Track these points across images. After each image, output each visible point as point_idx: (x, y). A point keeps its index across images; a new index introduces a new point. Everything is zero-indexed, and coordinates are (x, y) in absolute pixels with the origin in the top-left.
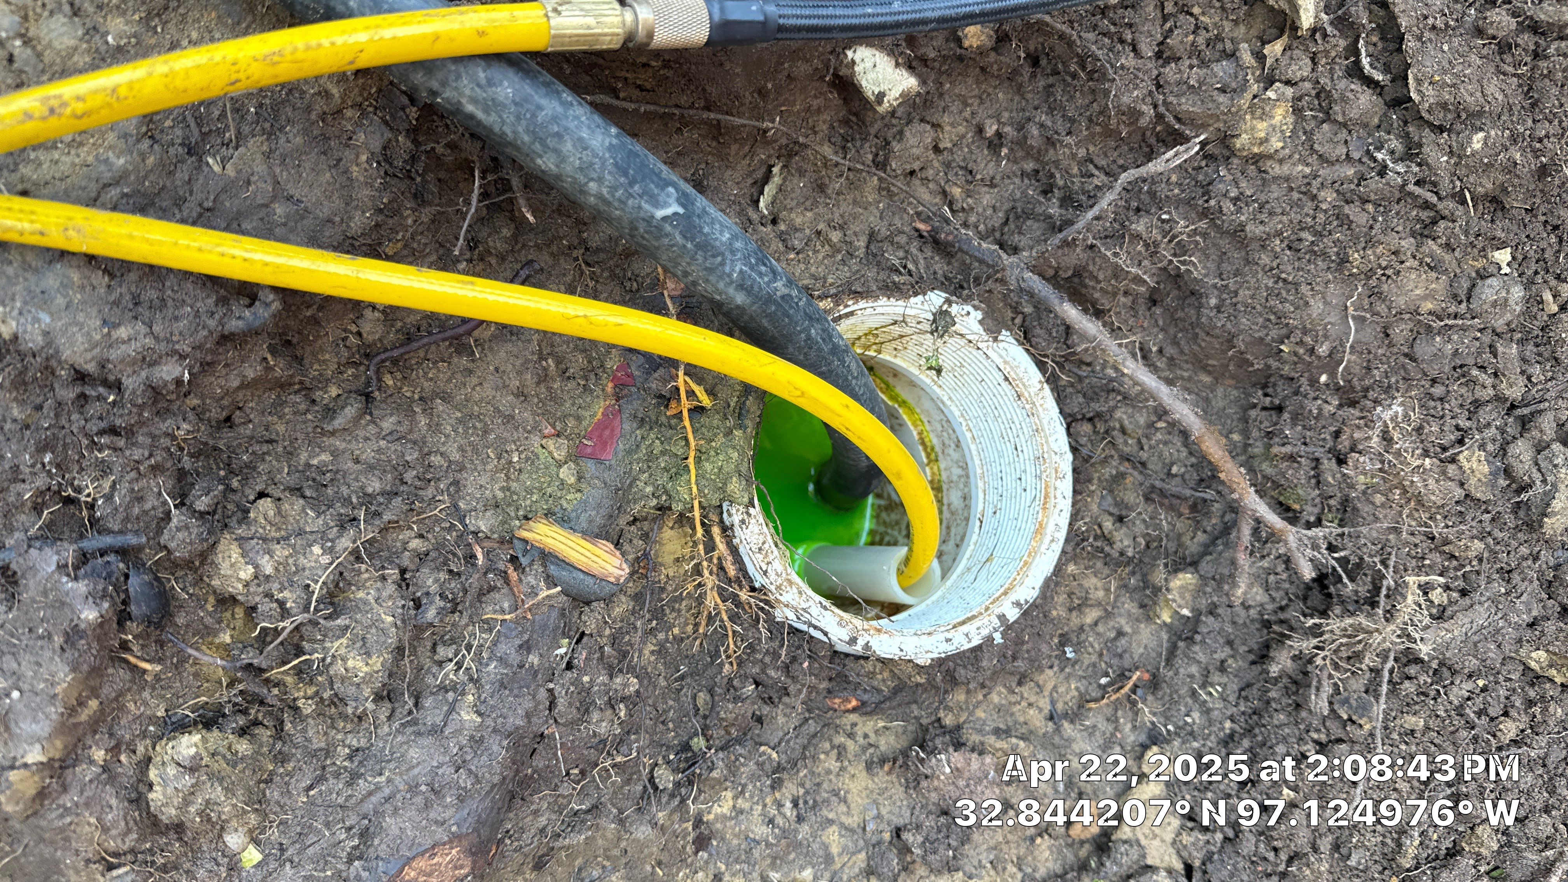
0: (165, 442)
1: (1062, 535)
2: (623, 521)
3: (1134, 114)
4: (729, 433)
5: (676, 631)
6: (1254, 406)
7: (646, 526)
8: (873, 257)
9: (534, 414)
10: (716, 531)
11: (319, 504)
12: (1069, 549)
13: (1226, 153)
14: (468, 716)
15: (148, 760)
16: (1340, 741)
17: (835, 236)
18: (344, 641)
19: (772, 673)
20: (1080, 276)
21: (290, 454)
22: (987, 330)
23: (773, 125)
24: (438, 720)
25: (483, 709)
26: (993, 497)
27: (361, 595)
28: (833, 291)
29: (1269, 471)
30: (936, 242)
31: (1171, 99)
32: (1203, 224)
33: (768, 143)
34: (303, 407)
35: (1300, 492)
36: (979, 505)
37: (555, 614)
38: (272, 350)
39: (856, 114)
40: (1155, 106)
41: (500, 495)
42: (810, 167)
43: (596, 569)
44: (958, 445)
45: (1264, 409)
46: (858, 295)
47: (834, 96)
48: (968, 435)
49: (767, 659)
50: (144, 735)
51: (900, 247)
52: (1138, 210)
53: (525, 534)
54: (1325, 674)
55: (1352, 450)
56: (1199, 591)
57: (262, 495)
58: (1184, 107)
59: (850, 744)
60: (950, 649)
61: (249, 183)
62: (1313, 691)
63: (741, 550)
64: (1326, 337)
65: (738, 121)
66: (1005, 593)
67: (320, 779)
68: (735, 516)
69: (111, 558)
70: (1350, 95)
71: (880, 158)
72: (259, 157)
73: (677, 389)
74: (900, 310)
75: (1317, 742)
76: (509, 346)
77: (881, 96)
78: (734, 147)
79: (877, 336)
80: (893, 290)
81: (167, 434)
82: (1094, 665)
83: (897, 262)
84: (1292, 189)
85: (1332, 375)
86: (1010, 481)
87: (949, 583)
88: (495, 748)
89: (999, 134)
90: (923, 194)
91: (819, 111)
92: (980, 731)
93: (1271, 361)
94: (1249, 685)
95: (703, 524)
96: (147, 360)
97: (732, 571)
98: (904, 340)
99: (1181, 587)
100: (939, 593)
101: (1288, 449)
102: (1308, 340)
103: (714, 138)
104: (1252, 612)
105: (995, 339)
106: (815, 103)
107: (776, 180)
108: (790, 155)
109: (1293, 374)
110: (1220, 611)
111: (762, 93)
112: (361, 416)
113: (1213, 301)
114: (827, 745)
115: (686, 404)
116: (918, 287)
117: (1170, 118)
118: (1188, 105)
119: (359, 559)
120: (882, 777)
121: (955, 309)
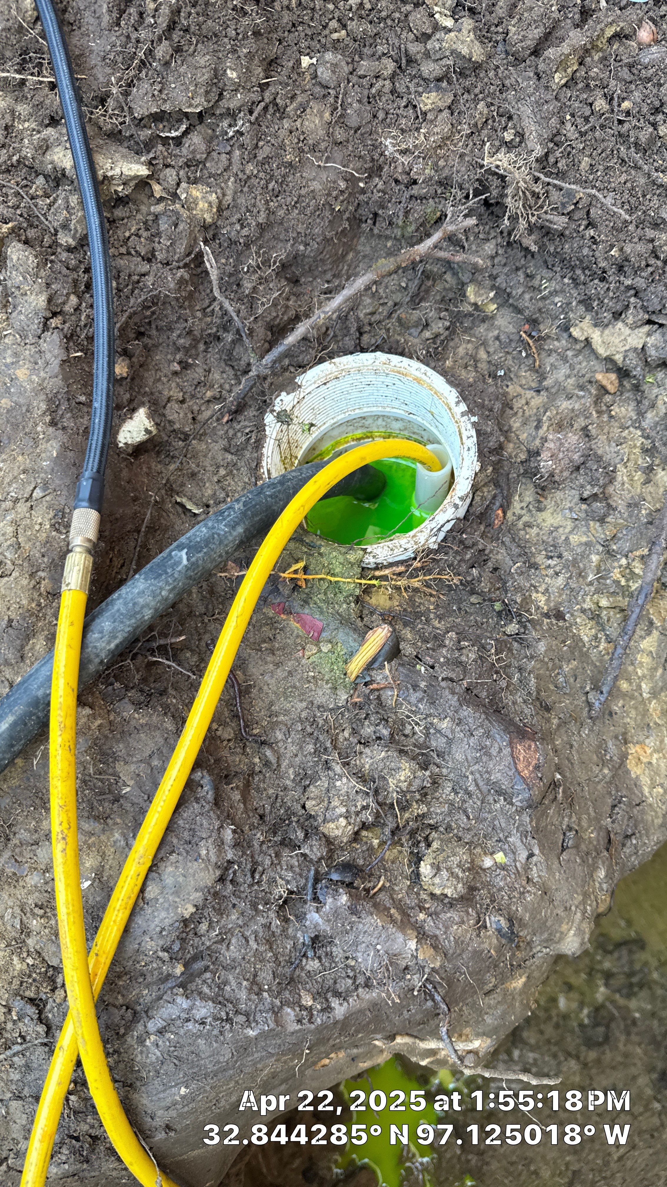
0: (264, 847)
1: (423, 367)
2: (359, 623)
3: (181, 282)
4: (321, 554)
5: (432, 607)
6: (371, 230)
7: (366, 612)
8: (239, 451)
9: (290, 660)
10: (378, 573)
11: (314, 779)
12: (433, 364)
13: (214, 227)
14: (445, 725)
15: (432, 895)
16: (588, 213)
17: (222, 472)
18: (390, 780)
19: (468, 556)
20: (272, 327)
21: (285, 789)
22: (293, 390)
23: (153, 496)
24: (444, 740)
25: (443, 716)
26: (396, 404)
27: (367, 766)
28: (253, 480)
29: (413, 228)
30: (236, 412)
31: (176, 258)
32: (254, 249)
33: (163, 501)
34: (261, 777)
35: (429, 210)
36: (400, 413)
37: (401, 669)
38: (227, 784)
39: (155, 446)
40: (179, 268)
41: (330, 685)
42: (181, 479)
43: (381, 642)
44: (364, 418)
45: (374, 224)
46: (258, 465)
47: (142, 458)
48: (357, 411)
49: (458, 558)
50: (418, 894)
51: (235, 434)
52: (238, 285)
53: (353, 676)
54: (544, 216)
55: (409, 174)
56: (479, 284)
57: (304, 807)
58: (182, 250)
59: (525, 519)
60: (474, 449)
61: (138, 775)
62: (552, 226)
63: (391, 561)
64: (334, 182)
65: (148, 516)
66: (450, 409)
67: (465, 812)
68: (370, 560)
69: (319, 886)
70: (192, 148)
71: (182, 437)
72: (126, 767)
73: (292, 579)
74: (272, 441)
75: (586, 227)
76: (250, 666)
77: (147, 431)
78: (162, 521)
79: (286, 458)
80: (259, 444)
81: (261, 846)
82: (514, 358)
83: (244, 438)
84: (242, 191)
85: (360, 180)
86: (389, 392)
87: (443, 441)
88: (466, 713)
89: (180, 363)
90: (207, 414)
91: (150, 468)
92: (535, 438)
93: (345, 217)
94: (546, 262)
95: (370, 579)
96: (220, 844)
97: (402, 568)
98: (291, 441)
99: (475, 295)
100: (448, 448)
101: (401, 214)
102: (335, 193)
103: (155, 531)
104: (500, 252)
105: (300, 386)
106: (145, 470)
107: (184, 500)
108: (172, 490)
109: (355, 204)
110: (495, 273)
111: (135, 499)
112: (273, 748)
113: (302, 248)
114: (522, 532)
115: (301, 576)
116: (260, 428)
117: (188, 259)
118: (181, 248)
119: (348, 764)
120: (549, 503)
121: (277, 409)
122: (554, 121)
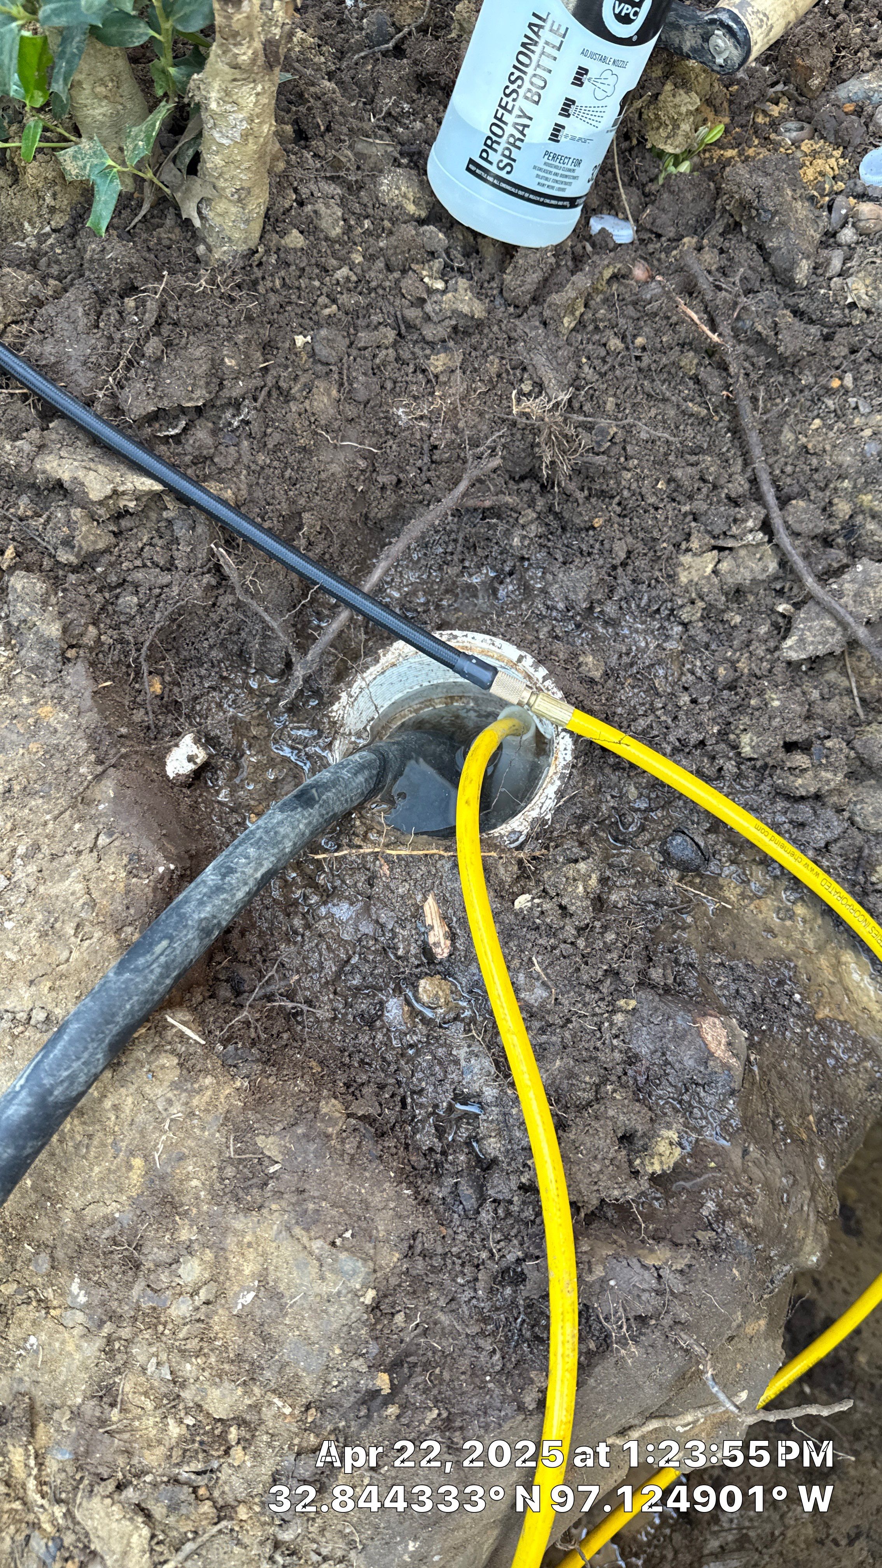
3: (207, 587)
16: (624, 449)
31: (198, 564)
40: (203, 574)
55: (428, 440)
61: (285, 1147)
64: (353, 462)
70: (196, 444)
84: (257, 483)
118: (203, 553)
122: (571, 366)
